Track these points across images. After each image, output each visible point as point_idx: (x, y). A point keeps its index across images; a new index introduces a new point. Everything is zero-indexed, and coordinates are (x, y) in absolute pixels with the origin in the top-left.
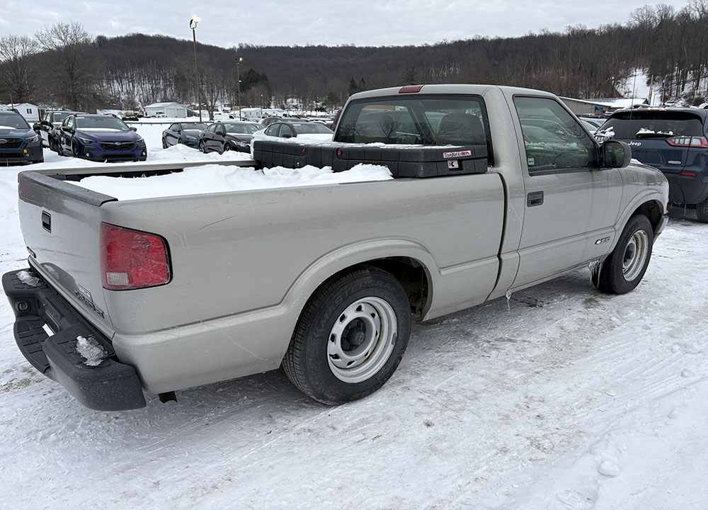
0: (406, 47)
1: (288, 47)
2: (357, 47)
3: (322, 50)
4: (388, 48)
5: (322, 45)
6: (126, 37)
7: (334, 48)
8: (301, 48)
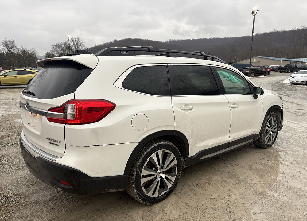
0: (242, 37)
1: (190, 40)
2: (220, 38)
4: (234, 38)
5: (205, 38)
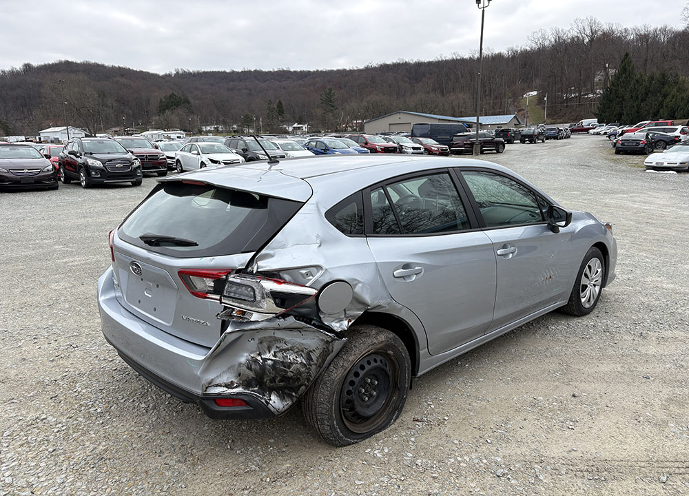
0: (338, 71)
1: (225, 72)
3: (258, 75)
4: (322, 72)
5: (258, 69)
6: (53, 64)
7: (270, 72)
8: (237, 73)
